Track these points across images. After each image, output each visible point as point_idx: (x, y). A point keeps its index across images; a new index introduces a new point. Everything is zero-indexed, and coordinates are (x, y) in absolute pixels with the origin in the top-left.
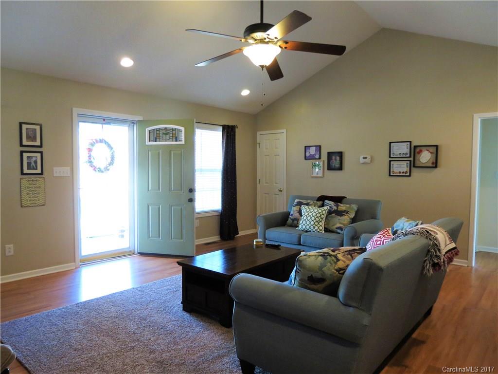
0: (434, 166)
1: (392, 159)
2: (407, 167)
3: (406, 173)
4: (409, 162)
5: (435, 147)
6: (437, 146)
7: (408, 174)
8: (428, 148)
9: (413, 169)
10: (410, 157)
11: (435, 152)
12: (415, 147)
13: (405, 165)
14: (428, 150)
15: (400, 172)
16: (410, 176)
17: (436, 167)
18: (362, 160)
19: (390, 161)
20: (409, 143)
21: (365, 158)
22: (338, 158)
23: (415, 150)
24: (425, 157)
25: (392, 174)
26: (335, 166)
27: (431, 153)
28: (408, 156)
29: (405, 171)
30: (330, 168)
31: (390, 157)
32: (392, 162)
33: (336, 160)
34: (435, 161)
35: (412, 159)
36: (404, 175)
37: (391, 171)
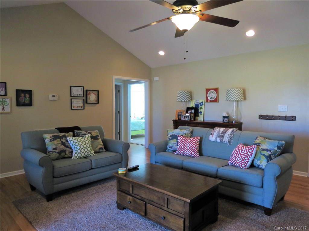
0: (97, 102)
1: (72, 98)
2: (82, 103)
3: (82, 107)
4: (83, 100)
5: (97, 92)
6: (98, 91)
7: (83, 108)
8: (94, 92)
9: (85, 104)
10: (84, 97)
11: (97, 94)
12: (87, 91)
13: (81, 102)
14: (93, 93)
15: (78, 107)
16: (84, 109)
17: (98, 103)
18: (51, 98)
19: (71, 99)
20: (82, 88)
21: (54, 96)
22: (27, 96)
23: (86, 93)
24: (92, 97)
25: (73, 108)
26: (24, 102)
27: (95, 95)
28: (82, 96)
29: (81, 106)
30: (19, 104)
31: (71, 96)
32: (72, 100)
33: (25, 97)
34: (97, 100)
35: (85, 98)
36: (80, 108)
37: (72, 106)
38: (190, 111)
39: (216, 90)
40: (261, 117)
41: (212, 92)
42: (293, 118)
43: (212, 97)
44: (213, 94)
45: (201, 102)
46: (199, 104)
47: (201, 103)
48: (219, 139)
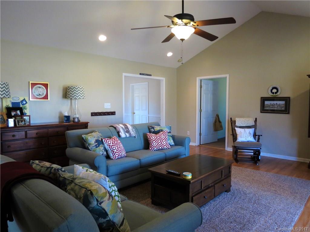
38: (15, 113)
39: (46, 86)
40: (94, 114)
41: (40, 87)
42: (113, 113)
43: (40, 93)
44: (40, 90)
45: (22, 99)
46: (19, 103)
47: (22, 101)
48: (128, 135)
